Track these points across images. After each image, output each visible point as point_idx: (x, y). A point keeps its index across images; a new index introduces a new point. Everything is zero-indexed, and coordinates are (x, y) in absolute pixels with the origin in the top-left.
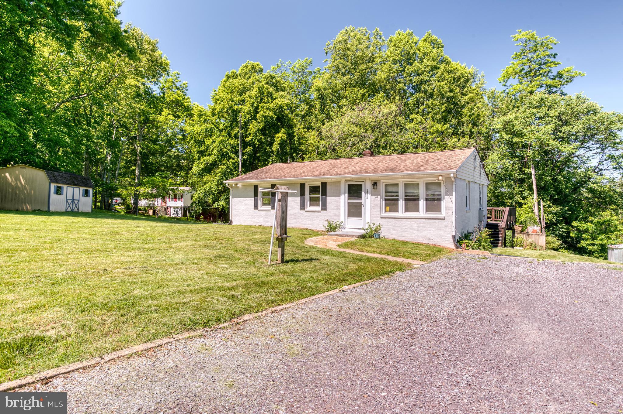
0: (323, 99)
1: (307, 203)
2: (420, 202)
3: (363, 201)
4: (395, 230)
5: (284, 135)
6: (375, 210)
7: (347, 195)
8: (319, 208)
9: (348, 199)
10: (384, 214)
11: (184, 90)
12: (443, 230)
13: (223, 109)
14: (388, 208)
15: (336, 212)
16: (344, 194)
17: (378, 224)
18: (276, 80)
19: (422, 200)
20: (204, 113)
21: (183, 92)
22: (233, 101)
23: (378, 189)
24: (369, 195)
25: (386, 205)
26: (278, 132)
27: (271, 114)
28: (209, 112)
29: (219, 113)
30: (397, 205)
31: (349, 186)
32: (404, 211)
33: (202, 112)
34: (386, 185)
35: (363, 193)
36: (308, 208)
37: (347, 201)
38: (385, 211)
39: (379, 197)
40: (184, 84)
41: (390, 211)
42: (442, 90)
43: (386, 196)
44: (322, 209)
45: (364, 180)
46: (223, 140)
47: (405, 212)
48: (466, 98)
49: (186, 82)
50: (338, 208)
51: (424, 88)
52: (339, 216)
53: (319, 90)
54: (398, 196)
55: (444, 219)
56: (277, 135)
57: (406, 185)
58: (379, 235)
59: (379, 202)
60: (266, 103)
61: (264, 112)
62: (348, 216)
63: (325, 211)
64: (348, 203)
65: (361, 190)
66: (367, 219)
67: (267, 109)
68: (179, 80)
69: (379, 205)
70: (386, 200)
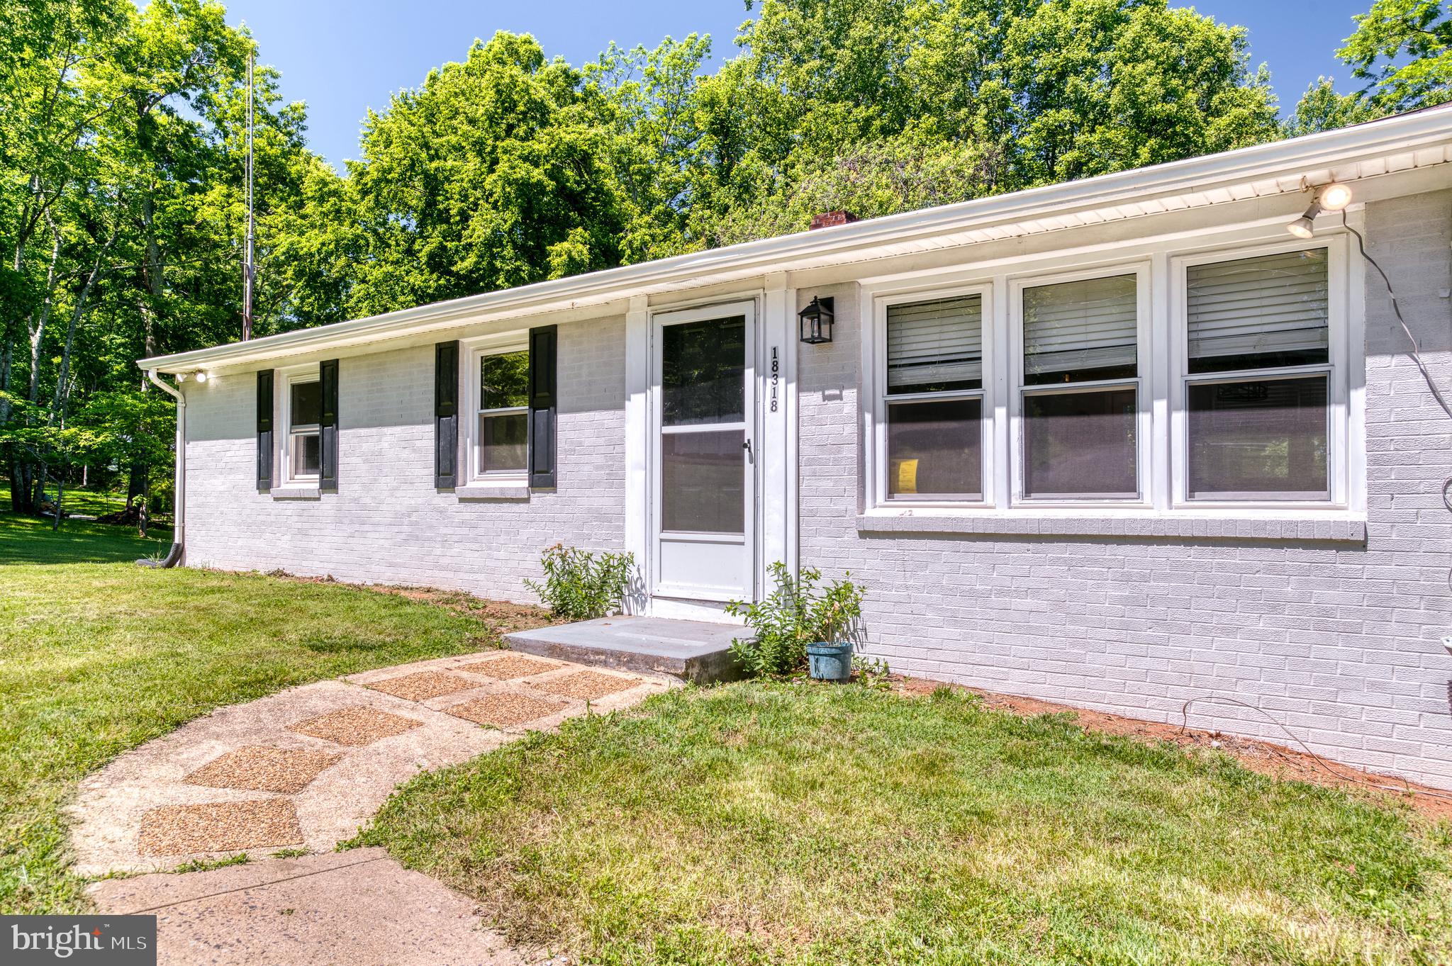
0: (726, 136)
1: (471, 452)
2: (1143, 419)
3: (746, 426)
4: (954, 620)
5: (580, 247)
6: (827, 484)
7: (657, 391)
8: (517, 481)
9: (668, 419)
10: (882, 511)
11: (292, 129)
12: (1350, 632)
13: (391, 170)
14: (909, 469)
15: (600, 500)
16: (645, 388)
17: (841, 579)
18: (584, 89)
19: (1160, 406)
20: (332, 187)
21: (290, 134)
22: (426, 146)
23: (839, 342)
24: (786, 389)
25: (896, 450)
26: (563, 238)
27: (537, 174)
28: (348, 183)
29: (377, 182)
30: (974, 441)
31: (673, 336)
32: (1017, 486)
33: (326, 184)
34: (894, 312)
35: (749, 373)
36: (474, 479)
37: (660, 430)
38: (893, 488)
39: (850, 395)
40: (294, 110)
41: (925, 485)
42: (1139, 91)
43: (892, 390)
44: (534, 485)
45: (755, 293)
46: (389, 276)
47: (1029, 490)
48: (1222, 121)
49: (301, 104)
50: (616, 478)
51: (1076, 89)
52: (615, 519)
53: (712, 104)
54: (977, 384)
55: (1362, 546)
56: (558, 247)
57: (1033, 298)
58: (843, 655)
59: (851, 430)
60: (523, 140)
61: (512, 168)
62: (666, 526)
63: (550, 497)
64: (667, 439)
65: (737, 359)
66: (775, 547)
67: (525, 159)
68: (275, 93)
69: (851, 452)
70: (897, 415)
